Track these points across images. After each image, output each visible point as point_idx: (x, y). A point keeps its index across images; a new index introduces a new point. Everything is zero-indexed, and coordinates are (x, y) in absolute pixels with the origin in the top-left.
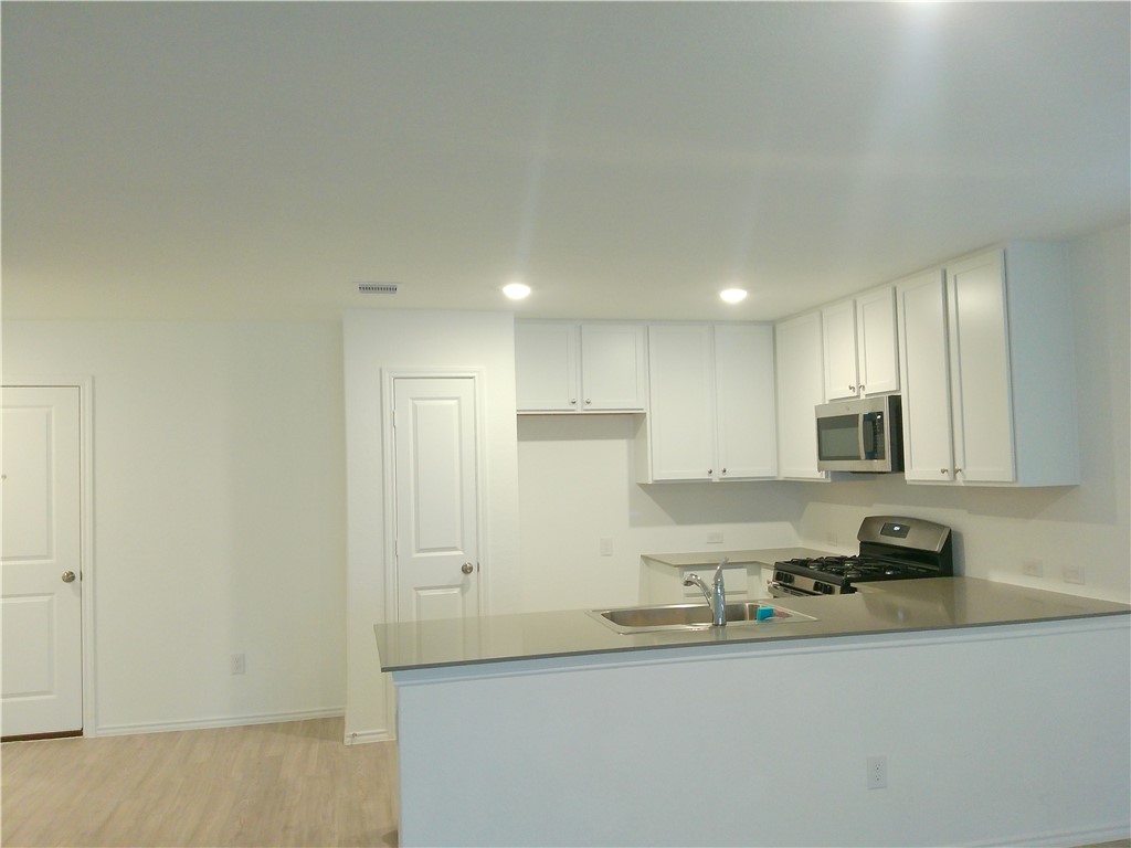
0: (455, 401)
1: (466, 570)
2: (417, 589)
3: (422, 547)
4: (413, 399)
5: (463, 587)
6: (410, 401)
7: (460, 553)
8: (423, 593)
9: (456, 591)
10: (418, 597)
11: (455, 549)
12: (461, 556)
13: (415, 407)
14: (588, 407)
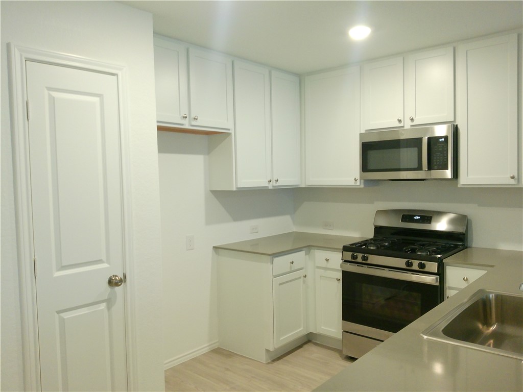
0: (97, 99)
1: (112, 283)
2: (58, 312)
3: (63, 265)
4: (49, 89)
5: (110, 302)
6: (46, 92)
7: (105, 265)
8: (66, 315)
9: (103, 306)
10: (62, 321)
11: (100, 261)
12: (106, 269)
13: (52, 100)
14: (194, 123)
